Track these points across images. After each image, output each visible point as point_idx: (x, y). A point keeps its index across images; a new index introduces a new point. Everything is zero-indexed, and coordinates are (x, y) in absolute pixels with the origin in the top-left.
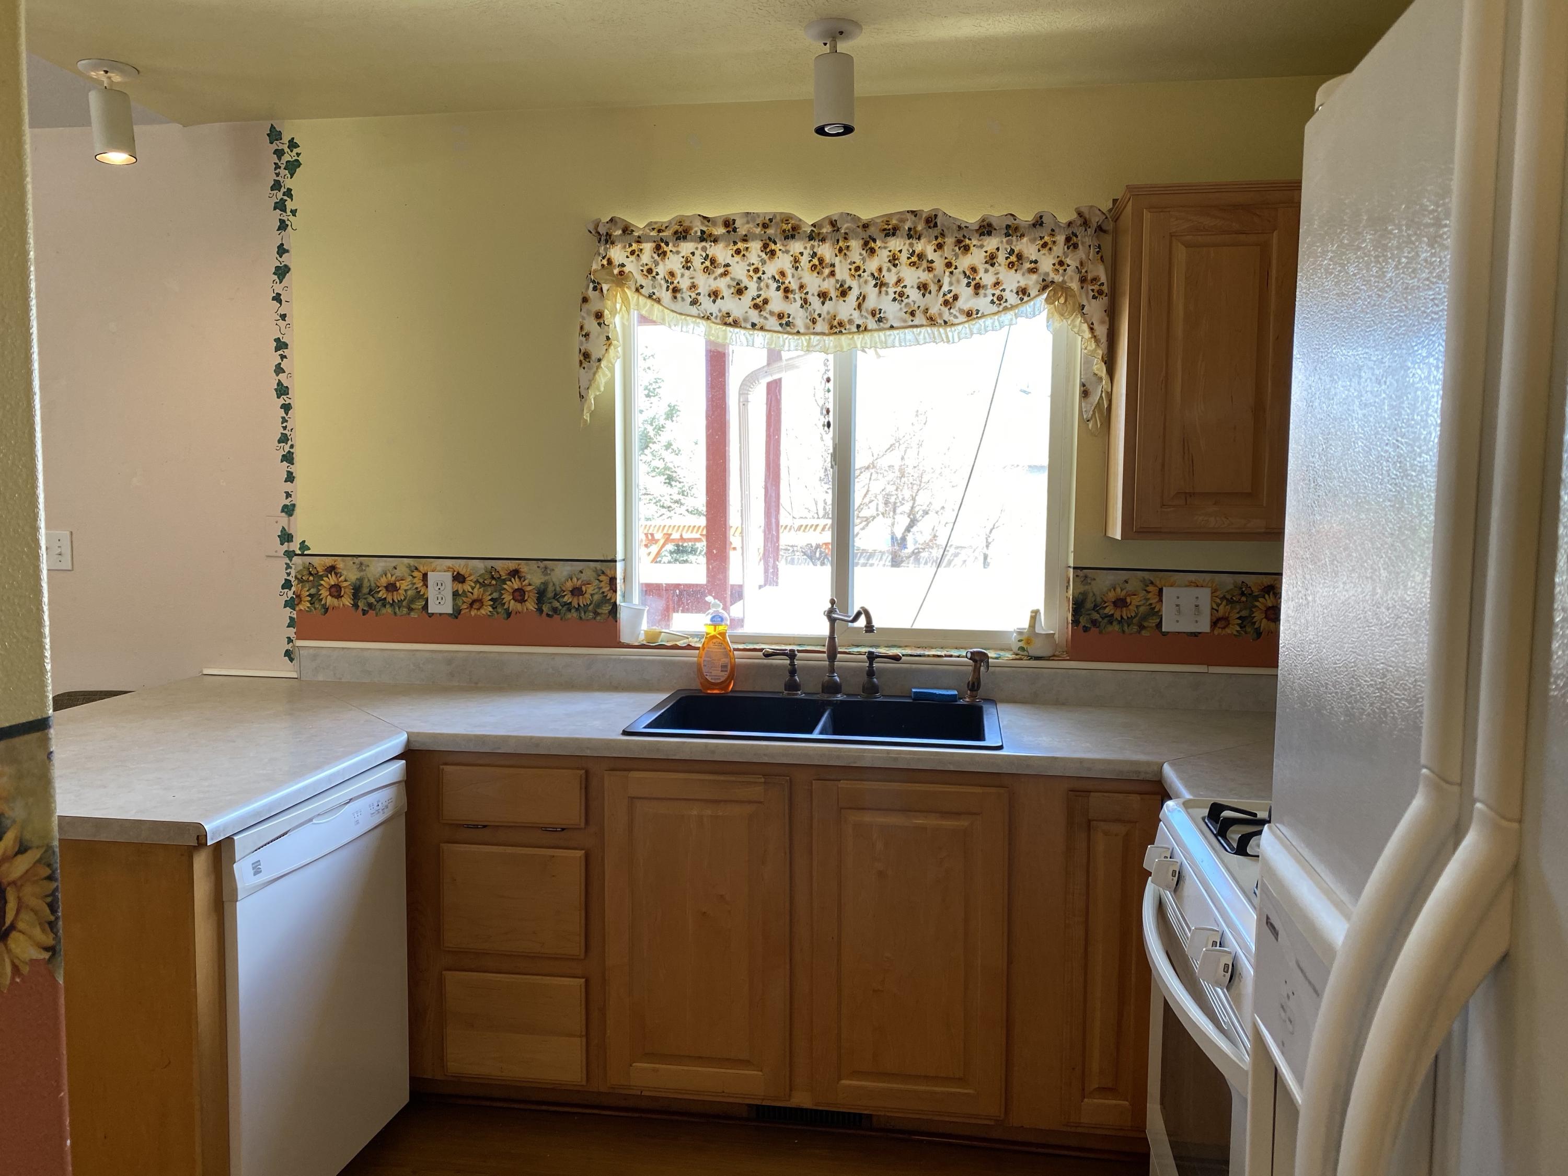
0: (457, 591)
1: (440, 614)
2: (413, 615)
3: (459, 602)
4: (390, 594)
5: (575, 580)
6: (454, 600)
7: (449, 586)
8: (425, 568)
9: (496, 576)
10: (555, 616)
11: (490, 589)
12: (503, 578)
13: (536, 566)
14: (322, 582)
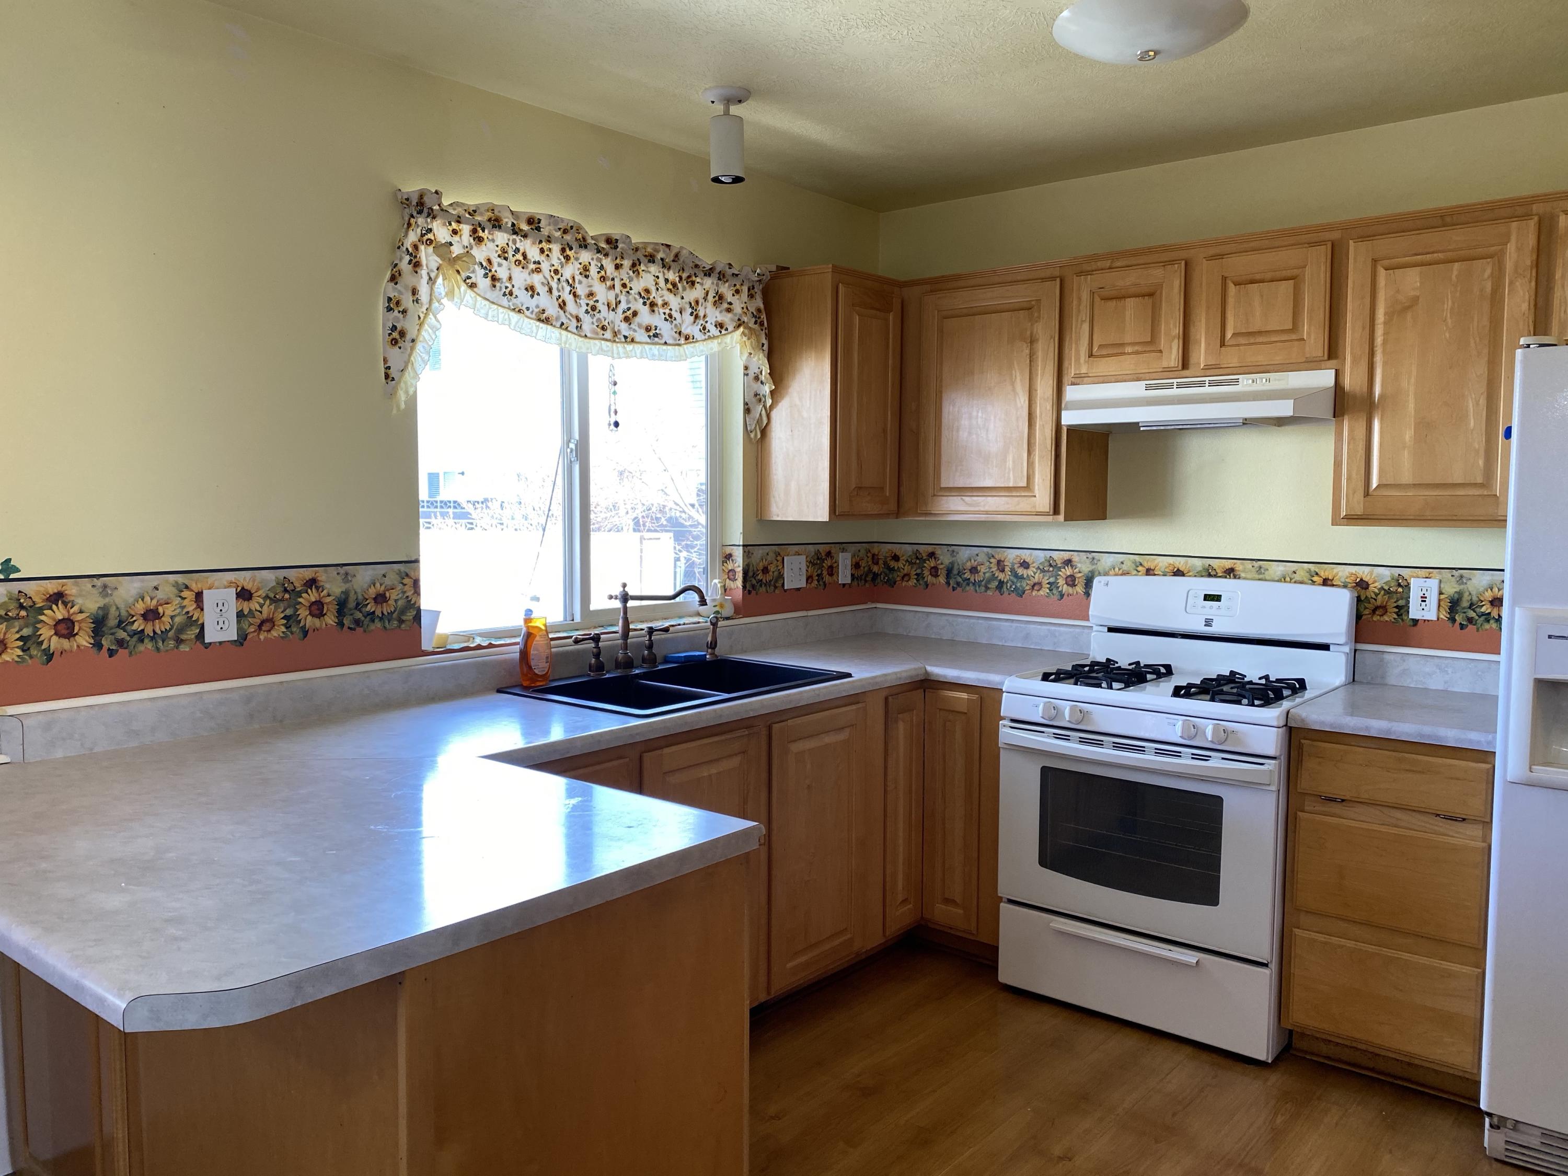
0: (242, 611)
1: (220, 643)
2: (184, 648)
3: (245, 625)
4: (150, 624)
5: (378, 585)
6: (238, 622)
7: (232, 605)
8: (199, 586)
9: (290, 588)
10: (358, 629)
11: (282, 606)
12: (298, 589)
13: (335, 573)
14: (42, 618)
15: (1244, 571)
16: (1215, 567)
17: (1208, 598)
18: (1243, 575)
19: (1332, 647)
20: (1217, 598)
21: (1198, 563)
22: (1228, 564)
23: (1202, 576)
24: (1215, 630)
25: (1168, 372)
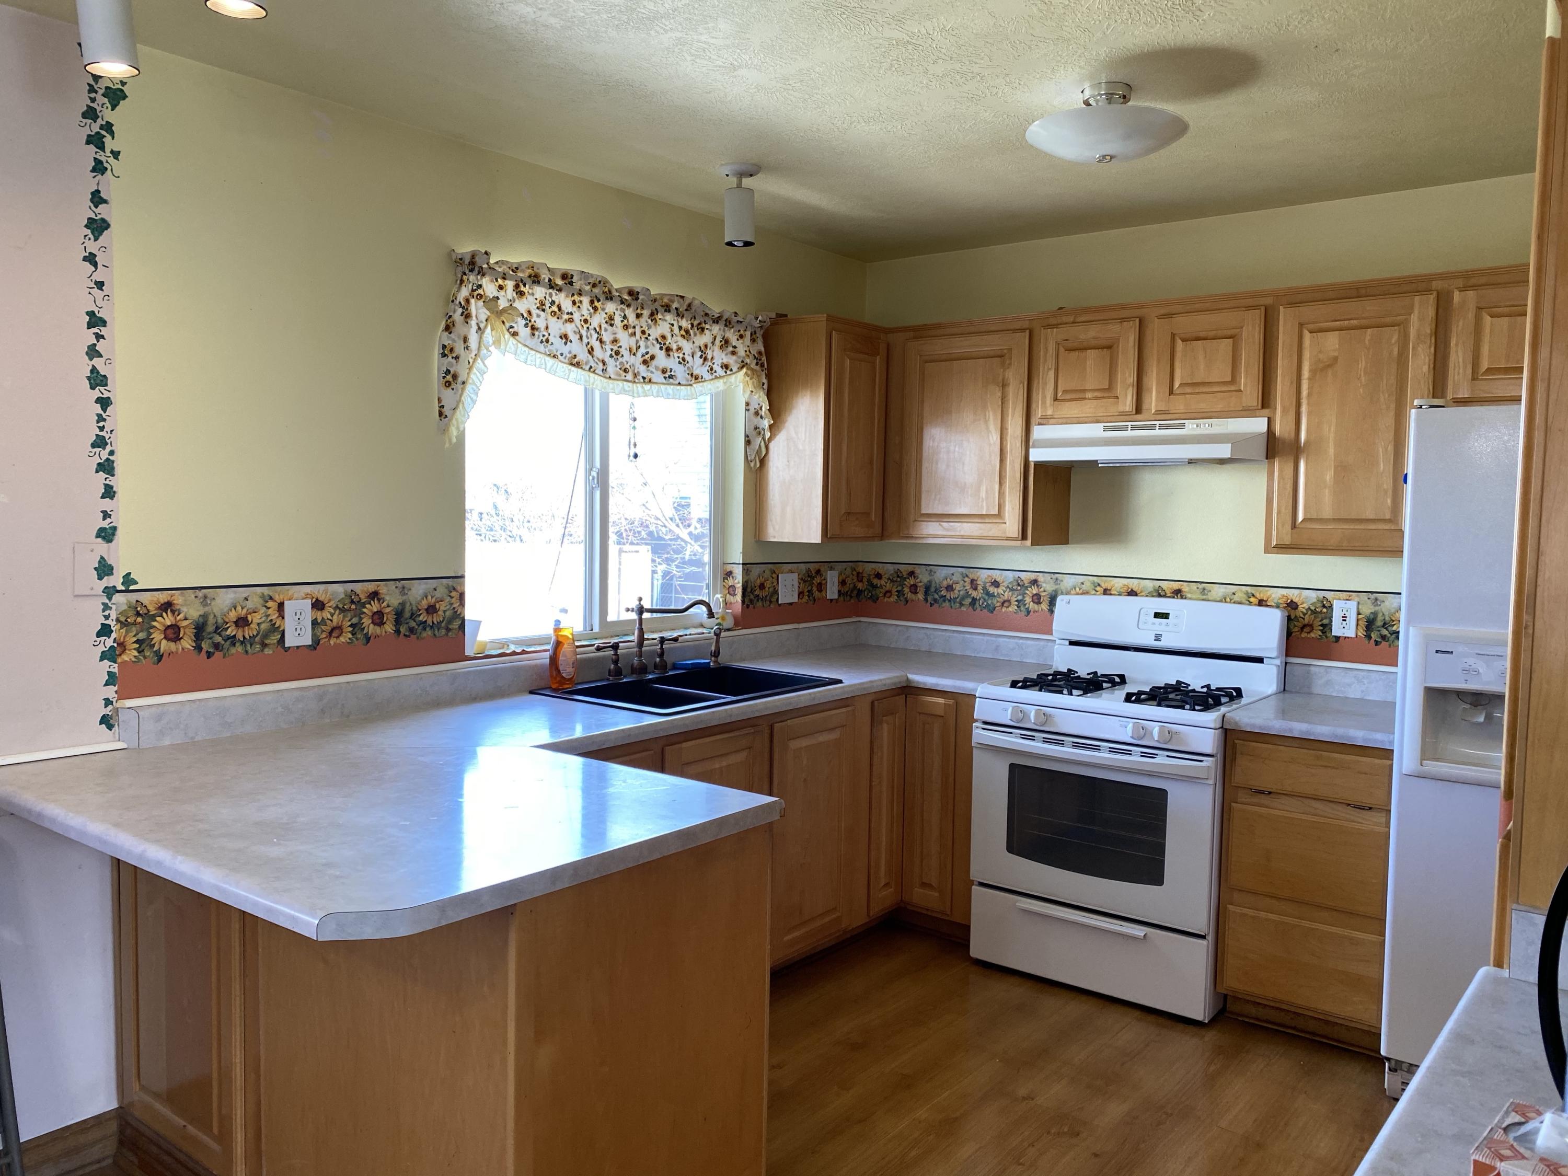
0: (316, 619)
1: (298, 647)
2: (268, 651)
3: (318, 632)
5: (429, 598)
6: (313, 629)
7: (308, 614)
8: (282, 597)
9: (356, 600)
10: (412, 636)
11: (349, 615)
12: (363, 601)
13: (394, 587)
14: (154, 624)
15: (1190, 592)
16: (1164, 588)
17: (1157, 615)
18: (1189, 595)
19: (1265, 660)
20: (1165, 616)
21: (1150, 585)
22: (1176, 586)
23: (1153, 596)
24: (1164, 644)
25: (1123, 415)
